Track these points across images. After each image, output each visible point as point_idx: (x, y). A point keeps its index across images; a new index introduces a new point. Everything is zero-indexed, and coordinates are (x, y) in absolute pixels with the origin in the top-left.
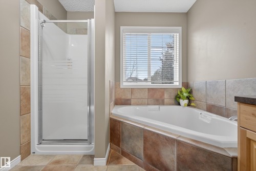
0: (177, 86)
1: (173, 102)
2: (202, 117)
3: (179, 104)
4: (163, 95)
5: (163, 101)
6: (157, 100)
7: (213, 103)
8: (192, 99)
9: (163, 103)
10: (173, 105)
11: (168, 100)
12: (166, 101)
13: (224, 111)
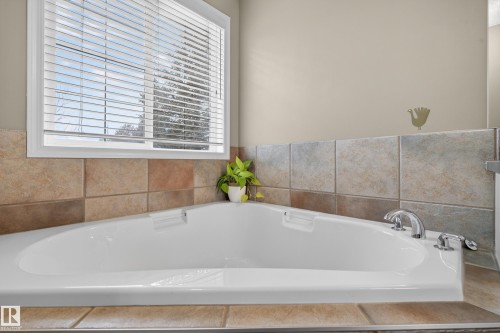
0: (220, 154)
1: (212, 193)
2: (287, 222)
3: (226, 198)
4: (191, 178)
5: (191, 193)
6: (176, 194)
7: (307, 188)
8: (256, 183)
9: (190, 202)
10: (212, 201)
11: (202, 190)
12: (197, 193)
13: (333, 201)
